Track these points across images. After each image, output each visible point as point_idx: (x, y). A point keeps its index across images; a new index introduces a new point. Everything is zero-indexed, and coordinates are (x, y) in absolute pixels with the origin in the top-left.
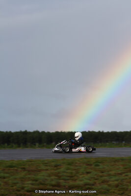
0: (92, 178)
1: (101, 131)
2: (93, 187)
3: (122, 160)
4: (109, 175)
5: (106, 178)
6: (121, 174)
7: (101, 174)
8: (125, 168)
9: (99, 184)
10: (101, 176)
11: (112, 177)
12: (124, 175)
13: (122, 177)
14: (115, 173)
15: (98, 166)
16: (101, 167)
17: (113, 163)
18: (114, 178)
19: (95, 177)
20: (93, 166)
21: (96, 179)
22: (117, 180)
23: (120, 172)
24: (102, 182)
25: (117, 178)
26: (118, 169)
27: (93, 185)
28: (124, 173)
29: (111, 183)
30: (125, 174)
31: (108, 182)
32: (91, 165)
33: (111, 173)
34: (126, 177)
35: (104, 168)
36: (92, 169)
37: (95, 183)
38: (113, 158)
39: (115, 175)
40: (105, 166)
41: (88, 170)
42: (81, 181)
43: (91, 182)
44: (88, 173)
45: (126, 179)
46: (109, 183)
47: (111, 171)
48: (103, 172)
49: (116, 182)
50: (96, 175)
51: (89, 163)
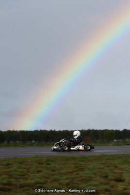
1: (53, 130)
2: (44, 185)
3: (73, 158)
4: (60, 174)
6: (71, 173)
7: (52, 173)
8: (76, 167)
9: (50, 182)
10: (52, 175)
11: (62, 175)
12: (74, 173)
13: (73, 175)
15: (49, 164)
16: (52, 165)
17: (64, 162)
19: (46, 175)
21: (47, 178)
22: (68, 179)
23: (70, 171)
24: (53, 181)
25: (68, 176)
27: (44, 183)
29: (62, 181)
30: (76, 173)
31: (59, 180)
32: (43, 164)
33: (63, 171)
35: (55, 167)
36: (43, 168)
37: (46, 182)
38: (64, 157)
39: (66, 173)
40: (57, 165)
41: (40, 169)
42: (32, 179)
43: (42, 181)
44: (39, 172)
45: (77, 177)
46: (59, 182)
47: (62, 169)
48: (54, 171)
50: (47, 173)
51: (40, 162)
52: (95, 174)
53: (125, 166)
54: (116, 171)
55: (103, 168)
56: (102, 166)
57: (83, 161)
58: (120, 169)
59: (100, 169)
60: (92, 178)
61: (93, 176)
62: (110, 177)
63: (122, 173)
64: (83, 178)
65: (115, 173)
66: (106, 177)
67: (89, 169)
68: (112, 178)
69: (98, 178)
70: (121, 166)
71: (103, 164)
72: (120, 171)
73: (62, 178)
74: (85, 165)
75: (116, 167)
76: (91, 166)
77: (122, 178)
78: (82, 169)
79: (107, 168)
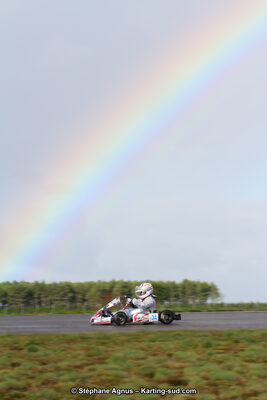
0: (24, 375)
1: (40, 281)
2: (25, 393)
3: (83, 338)
4: (57, 369)
5: (51, 374)
6: (80, 367)
7: (40, 367)
8: (89, 356)
9: (37, 386)
10: (41, 372)
11: (62, 372)
12: (86, 368)
13: (84, 372)
14: (69, 366)
15: (35, 350)
16: (41, 352)
17: (65, 345)
18: (66, 376)
19: (30, 372)
20: (25, 351)
21: (31, 378)
22: (73, 380)
23: (78, 363)
24: (44, 384)
25: (73, 374)
26: (74, 357)
27: (25, 389)
28: (87, 365)
29: (61, 384)
30: (90, 367)
31: (55, 382)
32: (21, 349)
33: (59, 364)
34: (92, 373)
35: (46, 355)
36: (22, 357)
37: (29, 385)
38: (64, 335)
39: (69, 369)
40: (49, 352)
41: (15, 360)
42: (2, 381)
43: (21, 383)
44: (14, 365)
45: (90, 377)
46: (56, 386)
47: (60, 360)
48: (44, 364)
49: (72, 384)
50: (30, 369)
51: (16, 345)
52: (128, 370)
53: (189, 353)
54: (170, 363)
55: (143, 359)
56: (141, 354)
57: (103, 344)
58: (179, 360)
59: (138, 359)
60: (123, 377)
61: (125, 373)
62: (158, 376)
63: (182, 368)
64: (104, 378)
65: (168, 367)
66: (151, 375)
67: (116, 360)
68: (163, 377)
69: (134, 378)
70: (181, 354)
71: (143, 349)
72: (177, 364)
73: (62, 378)
74: (107, 351)
75: (170, 355)
76: (120, 354)
77: (183, 378)
78: (102, 361)
79: (151, 358)
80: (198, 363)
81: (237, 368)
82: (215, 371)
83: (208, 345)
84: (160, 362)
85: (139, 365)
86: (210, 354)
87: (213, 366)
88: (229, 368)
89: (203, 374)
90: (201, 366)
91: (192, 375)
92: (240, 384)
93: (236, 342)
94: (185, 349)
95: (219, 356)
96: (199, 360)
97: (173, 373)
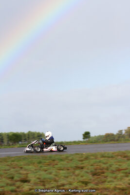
52: (1, 175)
53: (30, 167)
54: (21, 172)
55: (8, 170)
56: (7, 168)
58: (26, 170)
59: (5, 170)
62: (16, 178)
63: (27, 174)
65: (20, 174)
66: (12, 178)
68: (18, 179)
69: (4, 179)
70: (26, 167)
71: (8, 165)
72: (25, 172)
75: (21, 168)
77: (28, 179)
79: (12, 170)
80: (35, 171)
81: (54, 173)
82: (44, 175)
83: (40, 163)
84: (17, 171)
85: (7, 173)
86: (41, 167)
87: (42, 173)
88: (50, 173)
89: (37, 176)
90: (36, 172)
91: (32, 177)
92: (55, 181)
93: (54, 160)
94: (29, 165)
95: (45, 167)
96: (36, 170)
97: (23, 177)
